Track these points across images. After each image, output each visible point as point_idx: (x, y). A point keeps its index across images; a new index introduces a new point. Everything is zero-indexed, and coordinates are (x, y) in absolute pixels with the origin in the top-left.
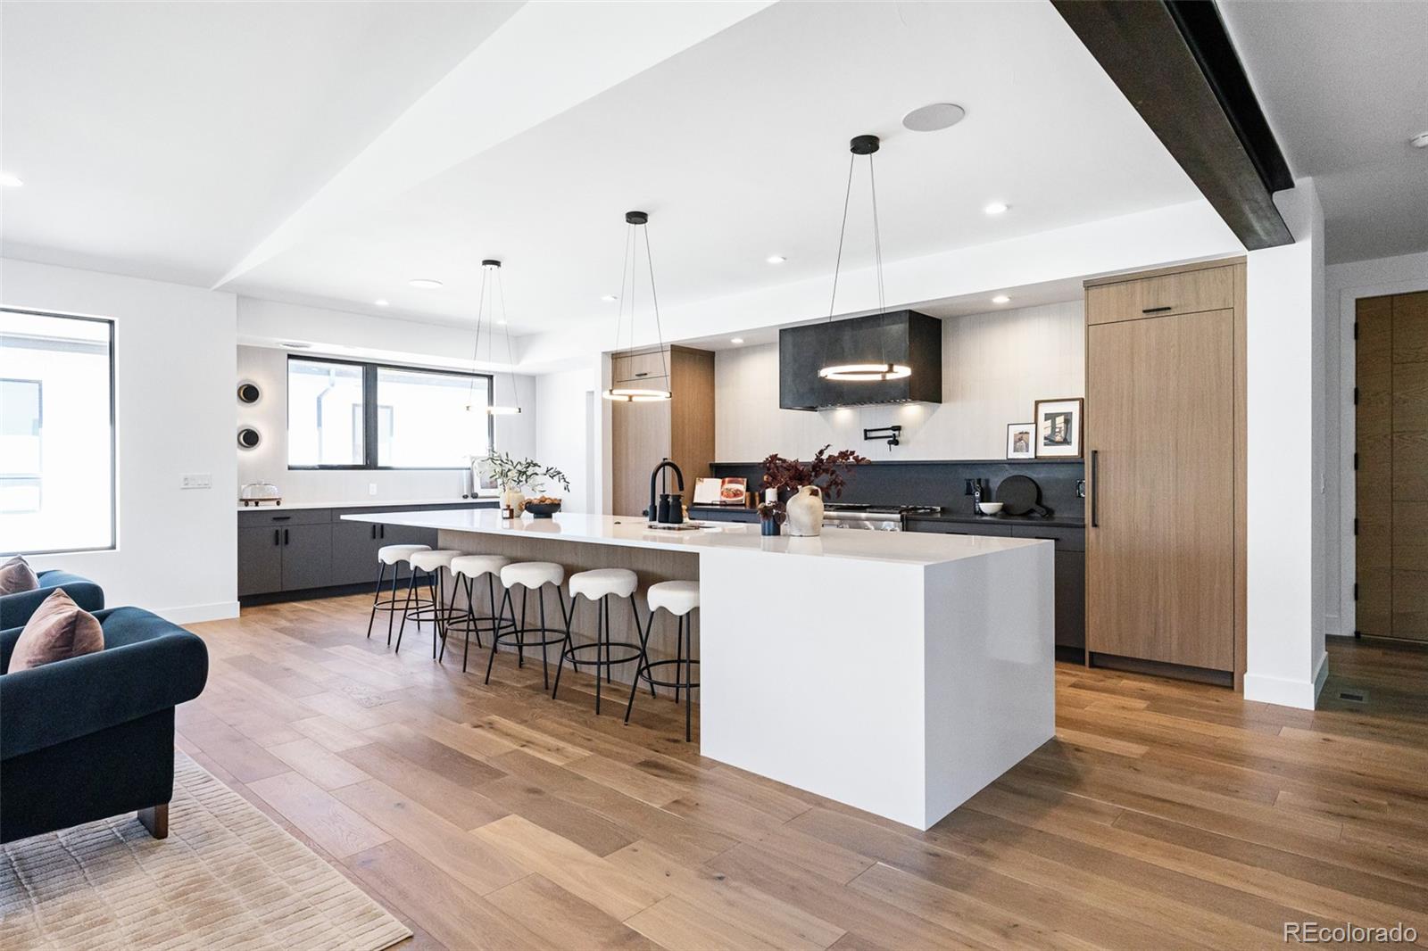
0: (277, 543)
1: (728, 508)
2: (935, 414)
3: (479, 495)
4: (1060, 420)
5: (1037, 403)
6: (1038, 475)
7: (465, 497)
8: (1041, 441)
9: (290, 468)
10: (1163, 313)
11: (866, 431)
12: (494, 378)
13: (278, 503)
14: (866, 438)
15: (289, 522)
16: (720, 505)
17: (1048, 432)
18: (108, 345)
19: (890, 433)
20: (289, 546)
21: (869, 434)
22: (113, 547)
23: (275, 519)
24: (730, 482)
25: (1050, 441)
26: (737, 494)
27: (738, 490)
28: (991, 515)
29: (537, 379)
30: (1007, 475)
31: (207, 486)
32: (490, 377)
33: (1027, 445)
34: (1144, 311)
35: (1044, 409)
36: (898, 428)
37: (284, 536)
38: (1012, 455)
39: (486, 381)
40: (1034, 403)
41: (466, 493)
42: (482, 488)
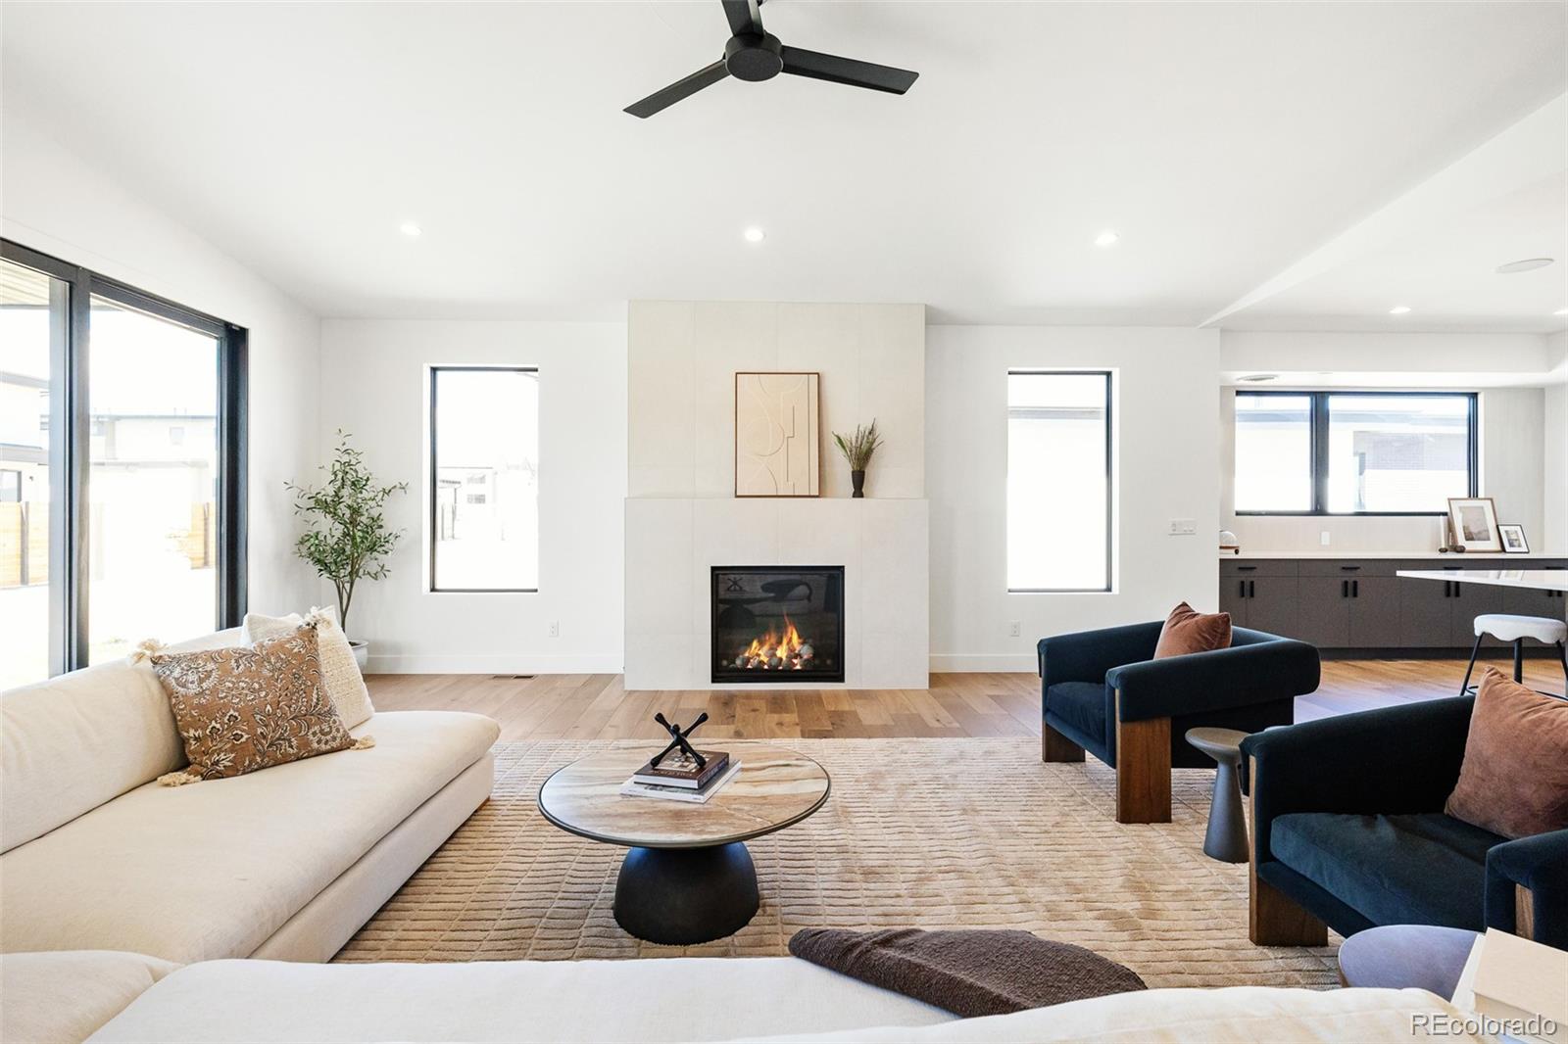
0: (1243, 596)
3: (1467, 549)
7: (1442, 551)
9: (1238, 514)
12: (1481, 401)
13: (1237, 552)
15: (1254, 573)
18: (1104, 411)
20: (1255, 599)
22: (1109, 589)
23: (1240, 568)
29: (1546, 393)
31: (1192, 533)
32: (1474, 398)
37: (1249, 588)
41: (1443, 546)
42: (1467, 540)
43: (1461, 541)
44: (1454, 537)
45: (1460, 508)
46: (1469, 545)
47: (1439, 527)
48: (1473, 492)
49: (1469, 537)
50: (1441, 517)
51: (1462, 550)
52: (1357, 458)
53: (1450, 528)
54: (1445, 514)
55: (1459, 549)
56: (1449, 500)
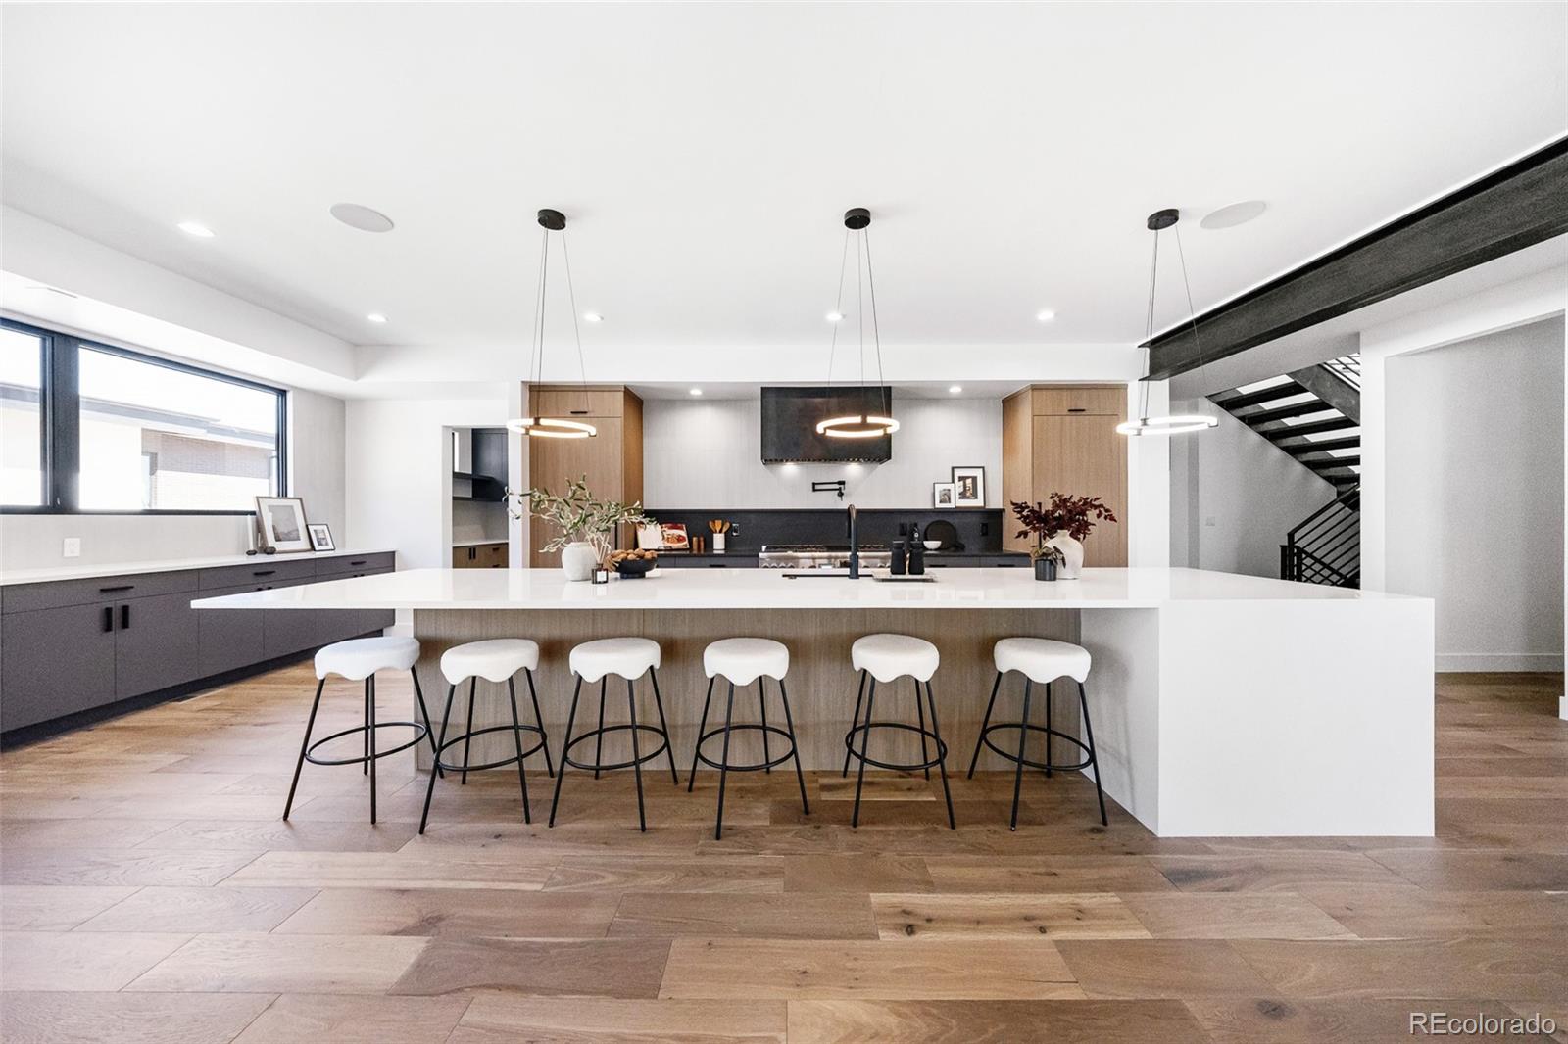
1: (674, 553)
2: (874, 473)
4: (969, 481)
5: (953, 469)
6: (954, 521)
7: (251, 553)
8: (958, 496)
10: (1079, 413)
11: (814, 484)
12: (290, 396)
14: (814, 490)
16: (666, 551)
17: (962, 489)
19: (837, 486)
21: (817, 487)
24: (670, 528)
25: (963, 495)
26: (680, 539)
27: (680, 536)
28: (936, 550)
29: (347, 403)
30: (931, 520)
32: (282, 393)
33: (949, 499)
34: (1070, 411)
35: (958, 473)
36: (842, 483)
38: (939, 506)
39: (273, 398)
40: (950, 470)
41: (252, 548)
42: (277, 540)
43: (271, 542)
44: (263, 537)
45: (269, 507)
46: (279, 546)
47: (246, 526)
48: (283, 493)
49: (278, 539)
50: (249, 517)
51: (272, 551)
52: (147, 459)
53: (259, 528)
54: (253, 513)
55: (268, 551)
56: (257, 498)
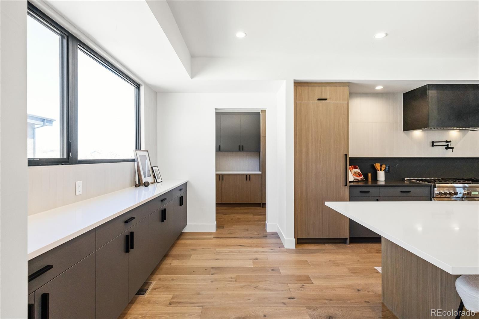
11: (433, 142)
12: (142, 88)
14: (433, 145)
16: (355, 182)
19: (446, 143)
21: (435, 144)
24: (353, 168)
26: (360, 174)
29: (158, 94)
32: (139, 86)
36: (450, 141)
41: (137, 183)
42: (145, 177)
43: (143, 177)
44: (141, 175)
48: (139, 147)
49: (145, 175)
50: (134, 163)
